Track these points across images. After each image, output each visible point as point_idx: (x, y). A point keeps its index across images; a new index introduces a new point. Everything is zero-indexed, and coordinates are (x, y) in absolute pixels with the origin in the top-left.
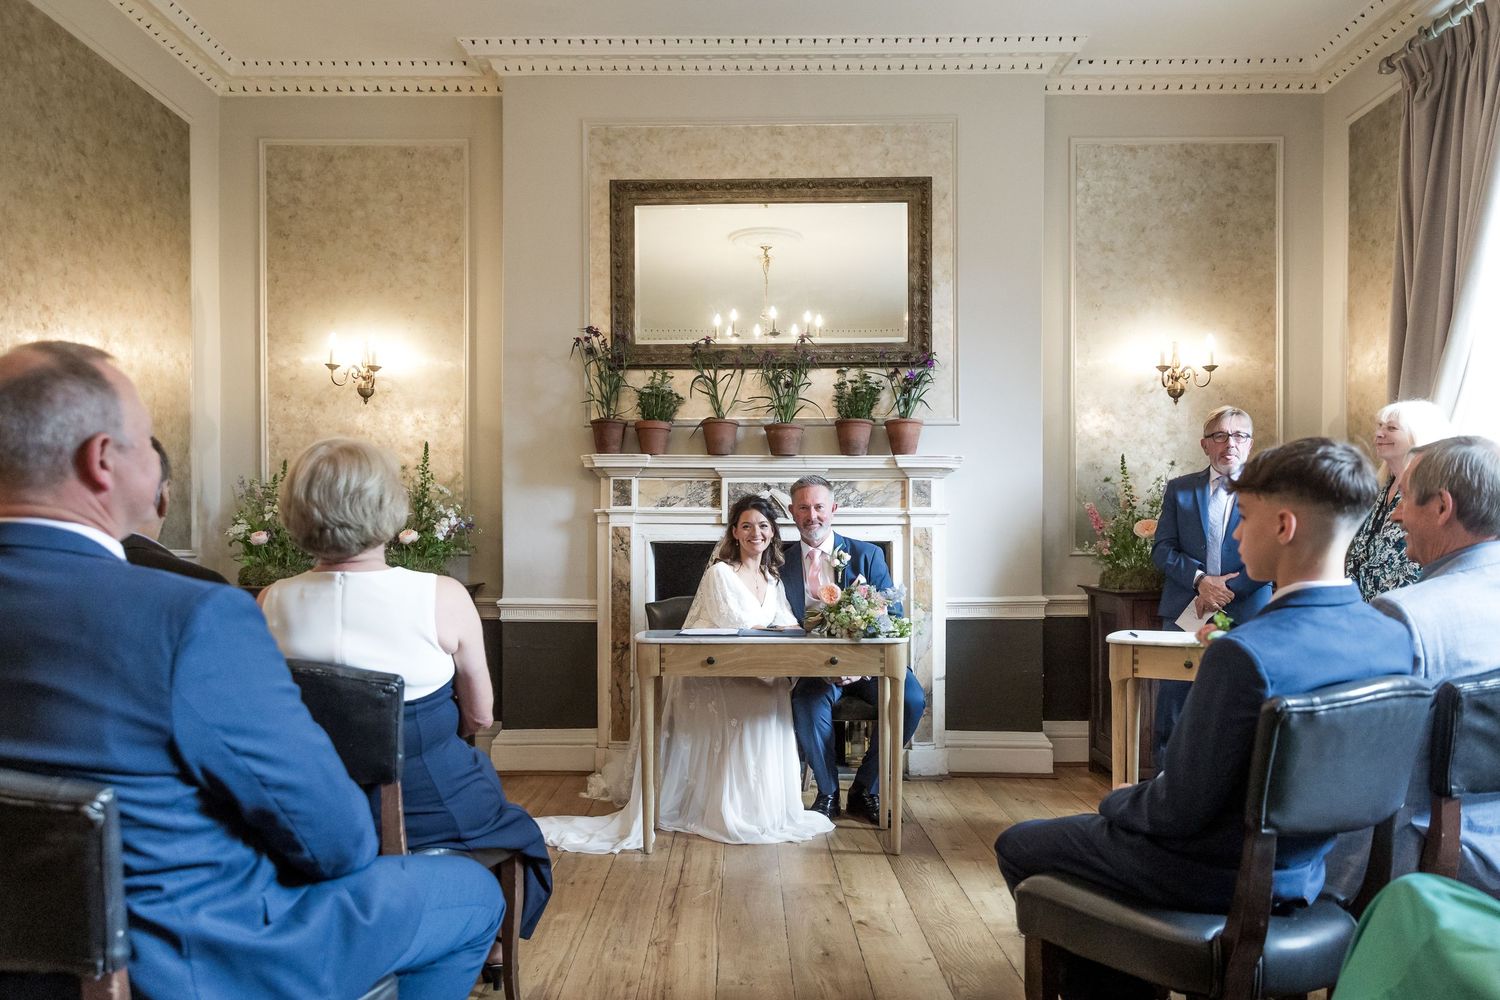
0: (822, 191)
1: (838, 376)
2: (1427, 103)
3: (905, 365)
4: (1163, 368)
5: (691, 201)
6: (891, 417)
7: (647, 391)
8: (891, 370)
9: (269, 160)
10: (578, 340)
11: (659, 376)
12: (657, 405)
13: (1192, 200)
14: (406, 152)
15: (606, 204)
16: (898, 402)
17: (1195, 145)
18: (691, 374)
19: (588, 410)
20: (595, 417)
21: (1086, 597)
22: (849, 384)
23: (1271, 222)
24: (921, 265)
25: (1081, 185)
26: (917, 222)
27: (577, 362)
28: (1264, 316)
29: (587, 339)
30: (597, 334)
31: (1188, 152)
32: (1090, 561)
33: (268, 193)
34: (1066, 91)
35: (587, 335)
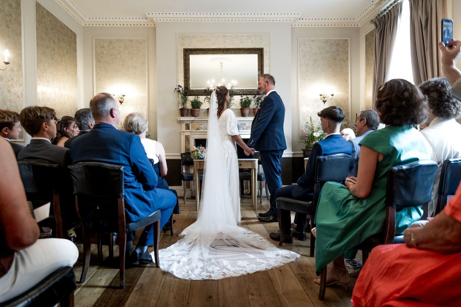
0: (236, 51)
1: (241, 97)
2: (379, 32)
3: (257, 94)
4: (321, 95)
5: (204, 53)
6: (254, 108)
7: (194, 101)
8: (254, 96)
9: (96, 43)
10: (176, 89)
11: (196, 97)
12: (196, 105)
13: (328, 53)
14: (131, 41)
15: (182, 54)
16: (256, 104)
17: (328, 40)
18: (205, 97)
19: (178, 106)
20: (180, 108)
21: (303, 152)
22: (244, 99)
23: (347, 59)
24: (261, 70)
25: (300, 49)
26: (260, 59)
27: (176, 93)
28: (346, 82)
29: (178, 88)
30: (181, 87)
31: (327, 41)
32: (304, 143)
33: (95, 51)
34: (297, 26)
35: (178, 87)
